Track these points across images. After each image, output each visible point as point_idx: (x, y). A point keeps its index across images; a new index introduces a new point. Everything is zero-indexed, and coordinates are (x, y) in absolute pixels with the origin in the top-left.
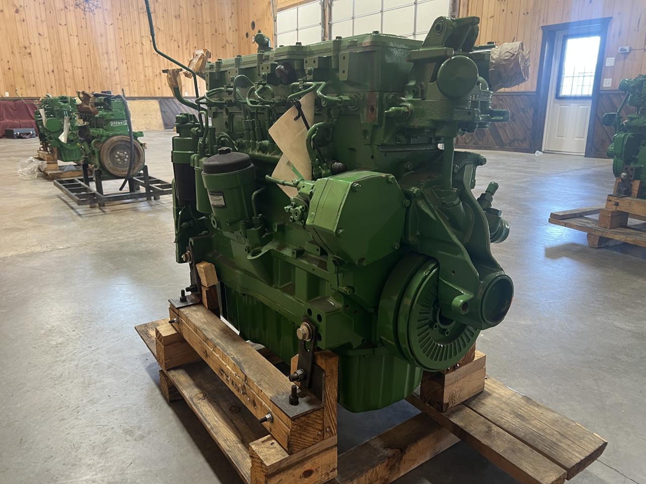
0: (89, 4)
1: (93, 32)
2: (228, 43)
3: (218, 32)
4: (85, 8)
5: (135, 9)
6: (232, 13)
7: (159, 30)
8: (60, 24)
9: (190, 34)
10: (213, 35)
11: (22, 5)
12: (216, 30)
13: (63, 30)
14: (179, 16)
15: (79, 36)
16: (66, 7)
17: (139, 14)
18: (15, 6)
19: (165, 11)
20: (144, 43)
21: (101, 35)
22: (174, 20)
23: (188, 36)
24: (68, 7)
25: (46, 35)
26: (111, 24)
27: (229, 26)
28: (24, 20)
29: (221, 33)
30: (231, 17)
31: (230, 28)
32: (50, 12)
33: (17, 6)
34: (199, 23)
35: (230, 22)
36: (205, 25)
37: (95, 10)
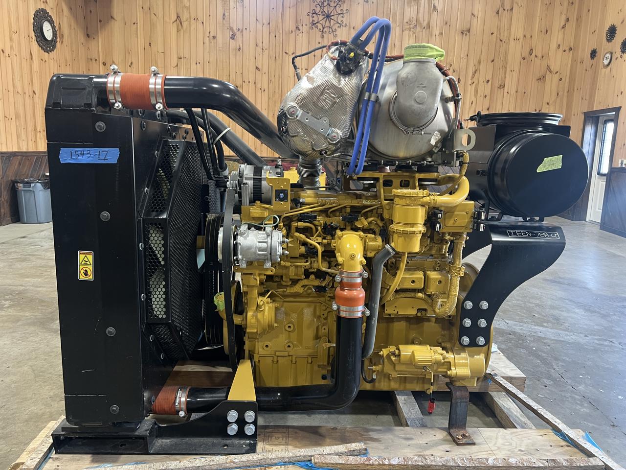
0: (330, 22)
2: (551, 72)
3: (533, 54)
4: (323, 28)
6: (568, 20)
8: (286, 53)
9: (482, 60)
10: (524, 59)
11: (241, 29)
12: (532, 50)
13: (289, 61)
14: (469, 31)
16: (297, 28)
18: (231, 29)
19: (446, 24)
22: (458, 38)
23: (479, 62)
24: (300, 27)
25: (265, 69)
27: (557, 42)
28: (240, 48)
29: (540, 56)
30: (563, 28)
31: (559, 45)
32: (275, 36)
33: (235, 29)
34: (501, 40)
35: (561, 36)
36: (512, 42)
37: (338, 30)
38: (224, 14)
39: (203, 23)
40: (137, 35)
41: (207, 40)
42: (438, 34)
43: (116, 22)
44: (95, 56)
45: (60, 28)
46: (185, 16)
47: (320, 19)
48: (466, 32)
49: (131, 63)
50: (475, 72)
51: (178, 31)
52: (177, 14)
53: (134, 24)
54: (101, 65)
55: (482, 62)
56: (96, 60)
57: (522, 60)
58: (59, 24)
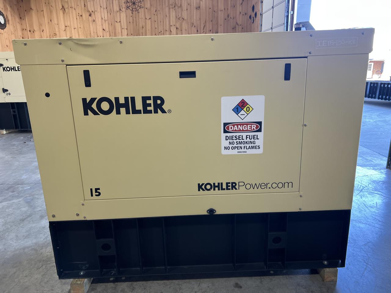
0: (135, 6)
1: (137, 25)
2: (238, 25)
3: (229, 17)
4: (132, 9)
5: (167, 5)
6: (243, 1)
7: (184, 20)
8: (116, 22)
9: (207, 20)
10: (225, 19)
11: (93, 11)
12: (228, 15)
13: (118, 25)
14: (199, 7)
15: (128, 29)
16: (120, 10)
17: (169, 9)
18: (89, 11)
19: (189, 5)
20: (172, 31)
21: (142, 27)
22: (195, 11)
23: (206, 22)
24: (122, 9)
25: (107, 30)
26: (150, 19)
27: (239, 11)
28: (94, 21)
29: (232, 17)
30: (241, 4)
31: (240, 12)
32: (110, 14)
33: (91, 11)
34: (214, 11)
35: (241, 8)
36: (219, 12)
37: (140, 9)
38: (85, 5)
39: (75, 9)
40: (44, 16)
41: (78, 17)
42: (185, 10)
43: (33, 11)
44: (25, 28)
45: (7, 17)
46: (66, 6)
47: (130, 5)
48: (198, 8)
49: (43, 30)
50: (204, 27)
51: (64, 13)
52: (62, 5)
53: (42, 11)
54: (29, 32)
55: (207, 22)
56: (26, 29)
57: (225, 20)
58: (7, 15)
